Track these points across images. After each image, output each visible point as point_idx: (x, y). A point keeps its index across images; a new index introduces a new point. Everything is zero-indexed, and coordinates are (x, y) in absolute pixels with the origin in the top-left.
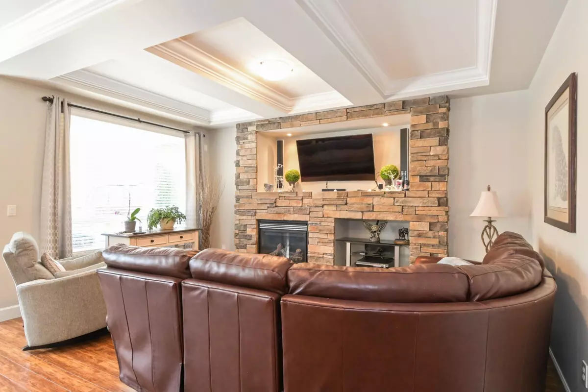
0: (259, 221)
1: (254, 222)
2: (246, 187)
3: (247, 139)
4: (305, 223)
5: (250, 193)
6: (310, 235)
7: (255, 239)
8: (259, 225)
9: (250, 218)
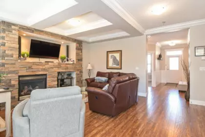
0: (19, 77)
1: (17, 77)
2: (12, 58)
3: (12, 32)
4: (46, 75)
5: (13, 62)
6: (48, 79)
7: (17, 86)
8: (19, 78)
9: (14, 75)
